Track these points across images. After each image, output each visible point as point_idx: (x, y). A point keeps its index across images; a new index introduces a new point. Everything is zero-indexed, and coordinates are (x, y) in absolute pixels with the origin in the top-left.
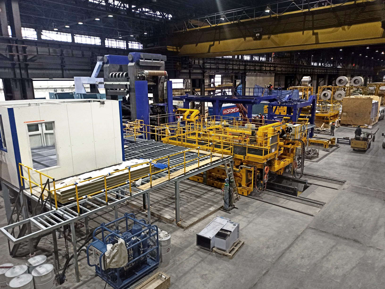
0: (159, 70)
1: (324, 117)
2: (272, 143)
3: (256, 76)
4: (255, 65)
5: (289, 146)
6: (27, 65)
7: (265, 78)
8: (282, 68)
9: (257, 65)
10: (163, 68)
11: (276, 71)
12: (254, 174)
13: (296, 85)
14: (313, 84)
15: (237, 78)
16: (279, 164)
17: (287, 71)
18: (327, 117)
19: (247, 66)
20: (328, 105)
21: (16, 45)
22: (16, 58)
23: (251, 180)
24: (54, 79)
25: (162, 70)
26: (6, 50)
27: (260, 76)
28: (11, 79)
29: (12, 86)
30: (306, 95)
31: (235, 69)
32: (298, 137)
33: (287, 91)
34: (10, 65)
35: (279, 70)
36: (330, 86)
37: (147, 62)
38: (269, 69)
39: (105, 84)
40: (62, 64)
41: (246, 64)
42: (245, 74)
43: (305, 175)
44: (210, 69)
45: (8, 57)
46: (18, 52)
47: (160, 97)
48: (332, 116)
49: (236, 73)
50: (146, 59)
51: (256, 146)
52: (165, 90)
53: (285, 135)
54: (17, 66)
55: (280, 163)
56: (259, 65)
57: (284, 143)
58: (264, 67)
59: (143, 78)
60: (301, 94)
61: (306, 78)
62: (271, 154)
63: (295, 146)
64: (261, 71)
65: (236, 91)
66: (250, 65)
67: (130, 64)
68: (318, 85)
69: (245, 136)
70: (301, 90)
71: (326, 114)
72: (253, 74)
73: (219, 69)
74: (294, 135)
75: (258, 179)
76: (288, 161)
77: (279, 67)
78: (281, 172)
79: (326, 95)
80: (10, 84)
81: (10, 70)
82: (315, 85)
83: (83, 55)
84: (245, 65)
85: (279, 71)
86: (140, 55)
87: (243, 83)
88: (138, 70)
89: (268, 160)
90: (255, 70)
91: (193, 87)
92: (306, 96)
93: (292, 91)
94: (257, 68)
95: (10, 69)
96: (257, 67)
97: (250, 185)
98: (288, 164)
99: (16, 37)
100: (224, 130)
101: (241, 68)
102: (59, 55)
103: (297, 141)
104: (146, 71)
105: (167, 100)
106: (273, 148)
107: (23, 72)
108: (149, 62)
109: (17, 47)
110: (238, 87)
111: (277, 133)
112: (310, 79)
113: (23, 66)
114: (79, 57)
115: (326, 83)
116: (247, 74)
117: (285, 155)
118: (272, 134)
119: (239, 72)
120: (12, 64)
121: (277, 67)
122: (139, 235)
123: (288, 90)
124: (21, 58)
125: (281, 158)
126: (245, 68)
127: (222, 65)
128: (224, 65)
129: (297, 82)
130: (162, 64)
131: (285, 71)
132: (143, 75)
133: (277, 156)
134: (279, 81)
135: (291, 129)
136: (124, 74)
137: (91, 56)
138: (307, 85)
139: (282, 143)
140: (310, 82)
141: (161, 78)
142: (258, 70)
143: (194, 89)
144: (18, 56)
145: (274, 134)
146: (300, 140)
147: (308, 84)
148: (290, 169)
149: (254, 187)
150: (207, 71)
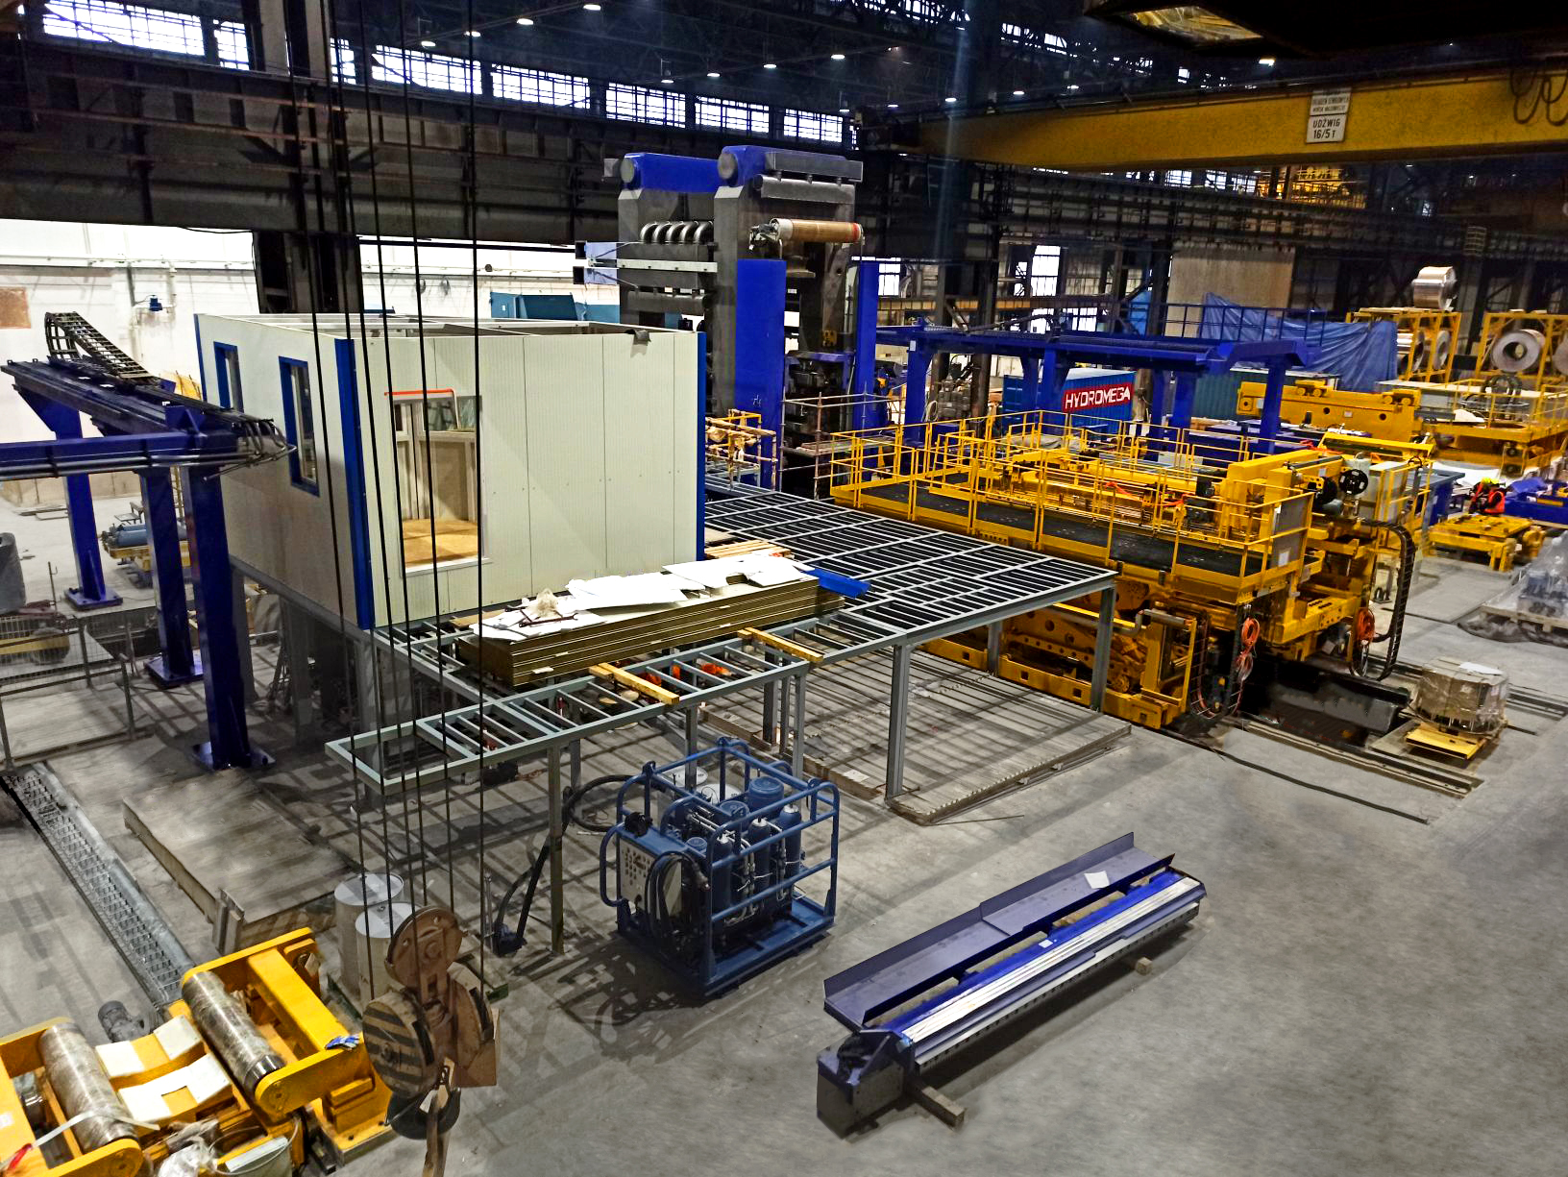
0: (830, 217)
1: (1503, 442)
2: (1279, 528)
3: (1216, 255)
4: (1214, 212)
5: (1347, 549)
6: (344, 183)
7: (1254, 265)
8: (1331, 227)
9: (1222, 207)
10: (847, 213)
11: (1302, 238)
12: (1197, 648)
13: (1385, 302)
14: (1459, 305)
15: (1130, 261)
16: (1300, 614)
17: (1352, 241)
18: (1514, 444)
19: (1181, 215)
20: (1525, 394)
21: (311, 105)
22: (306, 154)
23: (1183, 669)
24: (434, 240)
25: (843, 220)
26: (276, 124)
27: (1231, 256)
28: (286, 235)
29: (289, 260)
30: (1426, 348)
31: (1130, 226)
32: (1386, 513)
33: (1346, 327)
34: (286, 183)
35: (1316, 233)
36: (1538, 314)
37: (790, 185)
38: (1271, 229)
39: (619, 266)
40: (464, 184)
41: (1179, 202)
42: (1169, 245)
43: (1404, 670)
44: (1026, 219)
45: (281, 149)
46: (314, 134)
47: (828, 327)
48: (1537, 443)
49: (1128, 241)
50: (786, 175)
51: (1211, 539)
52: (849, 299)
53: (1336, 502)
54: (310, 185)
55: (1305, 612)
56: (1233, 208)
57: (1331, 531)
58: (1254, 221)
59: (771, 248)
60: (1405, 339)
61: (1434, 275)
62: (1272, 573)
63: (1374, 548)
64: (1236, 234)
65: (1124, 315)
66: (1192, 210)
67: (724, 192)
68: (1482, 305)
69: (1166, 496)
70: (1407, 324)
71: (1513, 430)
72: (1203, 246)
73: (1059, 220)
74: (1372, 505)
75: (1208, 666)
76: (1337, 607)
77: (1318, 222)
78: (1300, 652)
79: (1519, 351)
80: (283, 251)
81: (284, 201)
82: (1470, 305)
83: (542, 149)
84: (1173, 210)
85: (1318, 239)
86: (764, 159)
87: (1161, 282)
88: (754, 218)
89: (1259, 595)
90: (1212, 232)
91: (947, 291)
92: (1428, 353)
93: (1368, 325)
94: (1223, 223)
95: (285, 196)
96: (1220, 218)
97: (1177, 689)
98: (1336, 621)
99: (308, 74)
100: (1080, 468)
101: (1153, 221)
102: (454, 146)
103: (1383, 531)
104: (785, 224)
105: (855, 340)
106: (1283, 549)
107: (328, 208)
108: (798, 186)
109: (312, 112)
110: (1136, 300)
111: (1305, 491)
112: (1453, 280)
113: (328, 184)
114: (528, 160)
115: (1523, 298)
116: (1178, 245)
117: (1329, 583)
118: (1283, 493)
119: (1145, 236)
120: (292, 176)
121: (1310, 221)
122: (774, 815)
123: (1351, 323)
124: (324, 153)
125: (1307, 594)
126: (1170, 222)
127: (1076, 206)
128: (1083, 206)
129: (1390, 291)
130: (844, 195)
131: (1343, 240)
132: (773, 237)
133: (1295, 582)
134: (1311, 282)
135: (1363, 477)
136: (698, 232)
137: (570, 154)
138: (1434, 306)
139: (1318, 533)
140: (1449, 292)
141: (835, 249)
142: (1225, 232)
143: (952, 303)
144: (315, 147)
145: (1292, 493)
146: (1395, 526)
147: (1438, 298)
148: (1341, 640)
149: (1192, 696)
150: (1013, 228)
